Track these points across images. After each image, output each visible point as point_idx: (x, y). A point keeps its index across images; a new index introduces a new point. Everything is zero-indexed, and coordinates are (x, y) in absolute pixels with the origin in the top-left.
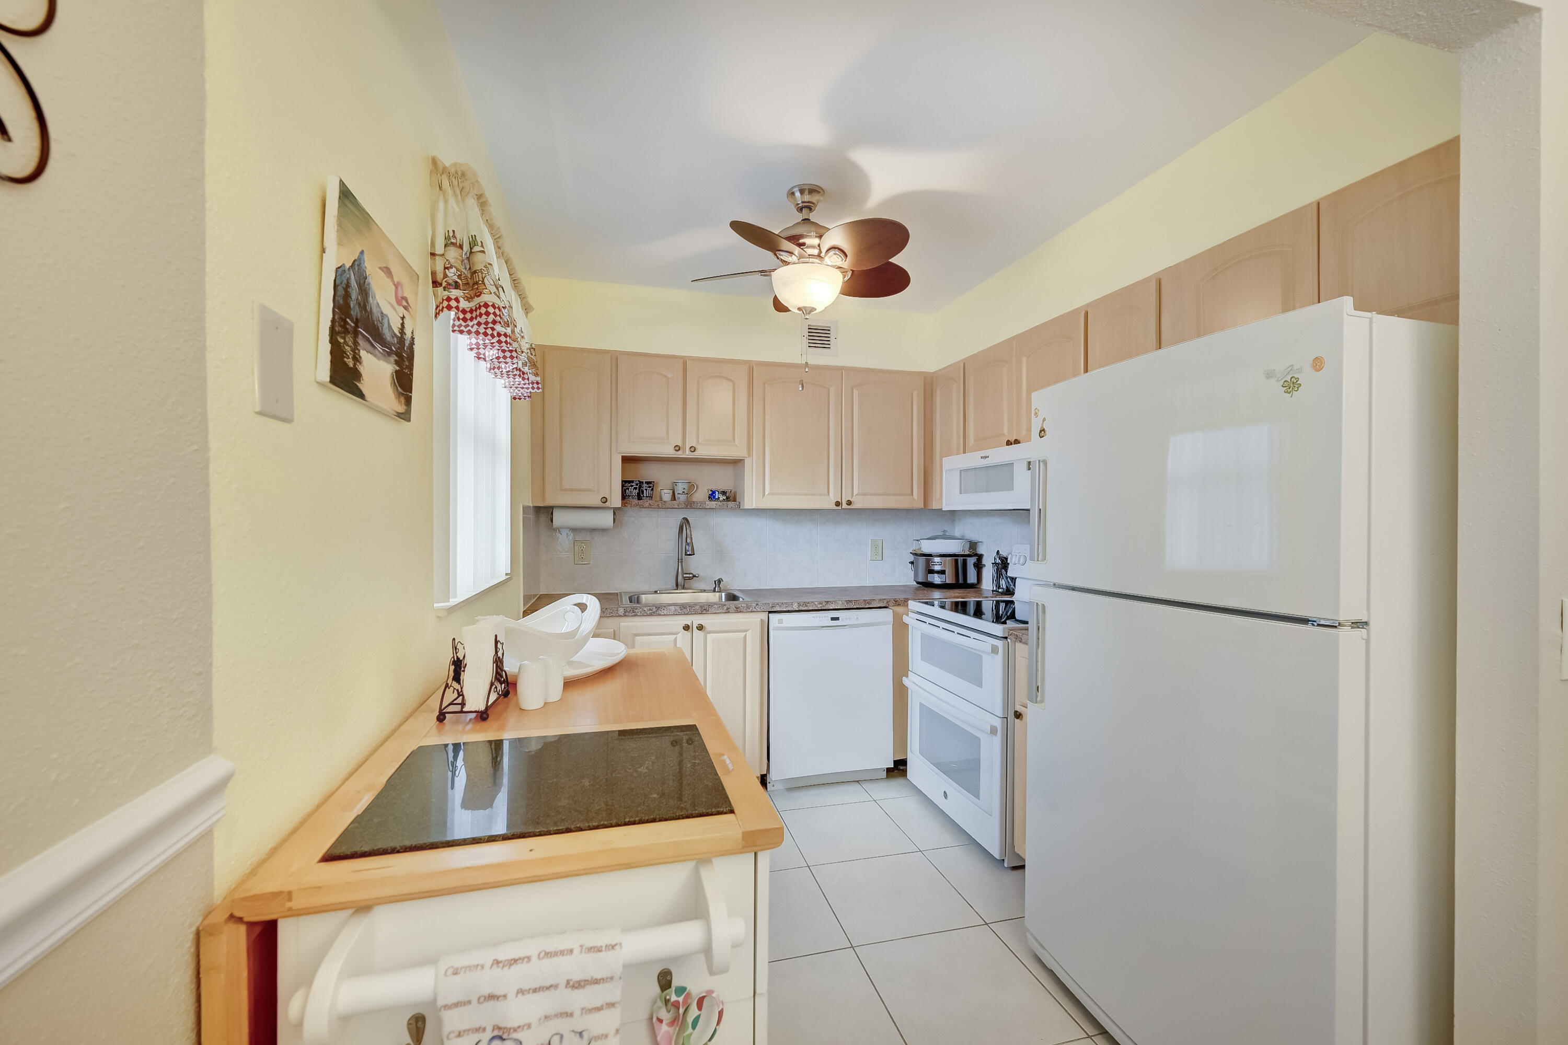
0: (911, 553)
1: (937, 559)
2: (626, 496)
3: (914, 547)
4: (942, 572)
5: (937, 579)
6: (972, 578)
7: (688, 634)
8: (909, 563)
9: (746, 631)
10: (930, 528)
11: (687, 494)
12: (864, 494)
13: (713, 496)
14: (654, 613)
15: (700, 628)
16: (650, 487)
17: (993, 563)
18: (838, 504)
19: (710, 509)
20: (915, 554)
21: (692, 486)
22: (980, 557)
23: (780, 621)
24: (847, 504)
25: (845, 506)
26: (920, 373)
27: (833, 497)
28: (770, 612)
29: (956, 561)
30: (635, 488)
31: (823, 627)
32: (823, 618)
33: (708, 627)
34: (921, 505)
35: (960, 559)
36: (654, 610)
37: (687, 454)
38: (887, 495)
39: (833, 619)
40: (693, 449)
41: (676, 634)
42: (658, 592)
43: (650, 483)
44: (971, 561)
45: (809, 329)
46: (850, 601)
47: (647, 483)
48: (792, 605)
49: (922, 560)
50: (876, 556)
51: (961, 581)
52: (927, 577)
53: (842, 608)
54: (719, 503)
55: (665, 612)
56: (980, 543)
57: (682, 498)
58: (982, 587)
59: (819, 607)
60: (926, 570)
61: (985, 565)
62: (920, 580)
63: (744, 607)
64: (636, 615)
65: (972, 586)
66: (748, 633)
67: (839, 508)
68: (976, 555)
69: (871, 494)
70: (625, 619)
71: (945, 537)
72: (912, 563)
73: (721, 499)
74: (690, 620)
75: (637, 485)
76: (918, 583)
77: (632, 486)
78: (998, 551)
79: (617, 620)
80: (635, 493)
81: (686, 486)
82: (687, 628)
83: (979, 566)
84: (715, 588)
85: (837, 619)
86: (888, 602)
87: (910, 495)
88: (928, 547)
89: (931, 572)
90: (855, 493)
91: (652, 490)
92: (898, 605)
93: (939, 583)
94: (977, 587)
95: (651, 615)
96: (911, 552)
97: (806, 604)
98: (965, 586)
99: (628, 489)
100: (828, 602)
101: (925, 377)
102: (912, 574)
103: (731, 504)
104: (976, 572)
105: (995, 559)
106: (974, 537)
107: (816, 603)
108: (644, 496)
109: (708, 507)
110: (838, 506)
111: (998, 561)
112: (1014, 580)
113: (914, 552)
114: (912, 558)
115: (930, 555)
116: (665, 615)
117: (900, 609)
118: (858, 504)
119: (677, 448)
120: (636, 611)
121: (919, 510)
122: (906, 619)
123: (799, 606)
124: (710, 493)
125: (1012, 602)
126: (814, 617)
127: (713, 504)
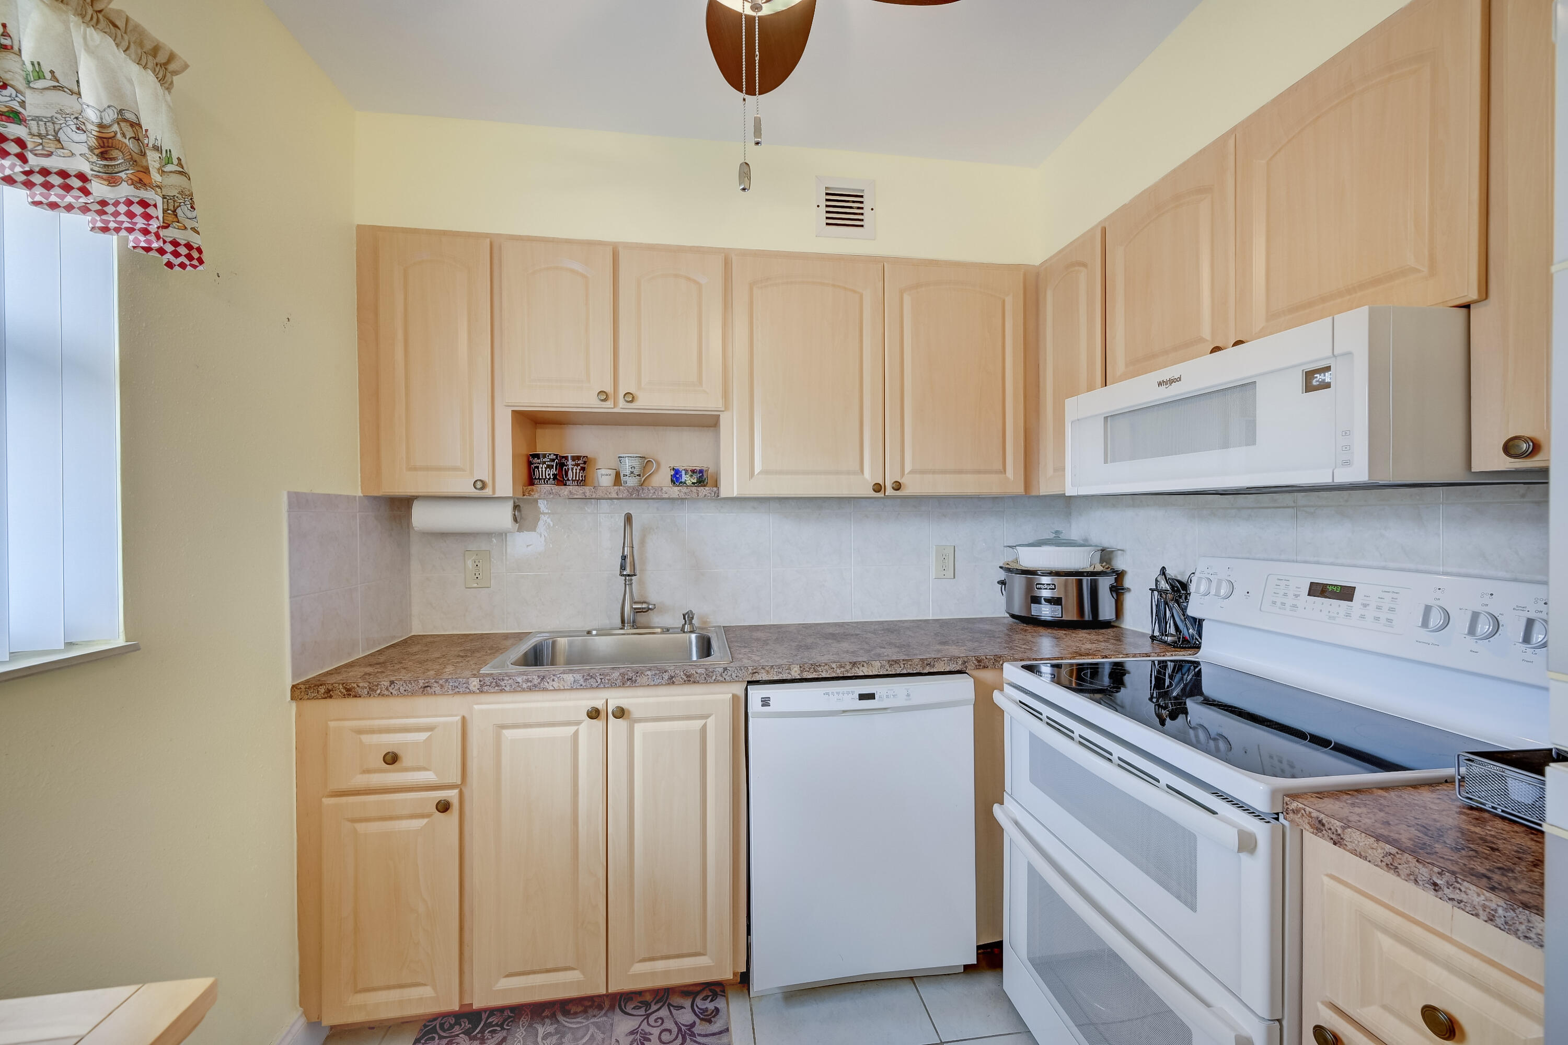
0: (1001, 567)
1: (1045, 580)
2: (535, 478)
3: (1006, 558)
4: (1055, 601)
5: (1046, 612)
6: (1106, 612)
7: (598, 724)
8: (998, 582)
9: (707, 717)
10: (1029, 529)
11: (639, 475)
12: (923, 472)
13: (677, 478)
14: (535, 686)
15: (620, 713)
16: (578, 465)
17: (1152, 590)
18: (878, 488)
19: (669, 499)
20: (1009, 570)
21: (646, 464)
22: (1120, 576)
23: (765, 702)
24: (893, 488)
25: (890, 491)
26: (1018, 266)
27: (870, 476)
28: (750, 683)
29: (1080, 583)
30: (550, 467)
31: (844, 711)
32: (846, 695)
33: (636, 714)
34: (1020, 490)
35: (1086, 581)
36: (536, 681)
37: (622, 407)
38: (960, 472)
39: (863, 697)
40: (630, 397)
41: (578, 723)
42: (594, 632)
43: (578, 458)
44: (1105, 584)
45: (827, 194)
46: (897, 662)
47: (575, 458)
48: (789, 669)
49: (1019, 582)
50: (944, 572)
51: (1088, 616)
52: (1030, 609)
53: (881, 673)
54: (684, 489)
55: (556, 684)
56: (1119, 552)
57: (632, 482)
58: (1123, 626)
59: (839, 673)
60: (1026, 598)
61: (1129, 590)
62: (1017, 612)
63: (701, 674)
64: (502, 691)
65: (1107, 625)
66: (711, 722)
67: (881, 495)
68: (1114, 571)
69: (934, 472)
70: (484, 698)
71: (1057, 541)
72: (1002, 583)
73: (689, 483)
74: (603, 699)
75: (553, 460)
76: (1013, 616)
77: (544, 463)
78: (1164, 568)
79: (470, 698)
80: (549, 475)
81: (636, 463)
82: (594, 714)
83: (1118, 590)
84: (684, 626)
85: (871, 696)
86: (965, 662)
87: (1001, 472)
88: (1030, 558)
89: (1036, 600)
90: (907, 471)
91: (583, 469)
92: (984, 667)
93: (1049, 619)
94: (1116, 624)
95: (530, 689)
96: (1001, 565)
97: (815, 667)
98: (1097, 624)
99: (538, 467)
100: (855, 663)
101: (1025, 275)
102: (1001, 600)
103: (703, 491)
104: (1113, 601)
105: (1157, 581)
106: (1108, 541)
107: (834, 666)
108: (568, 480)
109: (666, 496)
110: (879, 491)
111: (1164, 585)
112: (1198, 623)
113: (1007, 566)
114: (1002, 575)
115: (1033, 573)
116: (555, 690)
117: (987, 675)
118: (912, 487)
119: (604, 396)
120: (502, 683)
121: (1014, 498)
122: (997, 697)
123: (802, 672)
124: (673, 473)
125: (1197, 664)
126: (827, 694)
127: (675, 491)
